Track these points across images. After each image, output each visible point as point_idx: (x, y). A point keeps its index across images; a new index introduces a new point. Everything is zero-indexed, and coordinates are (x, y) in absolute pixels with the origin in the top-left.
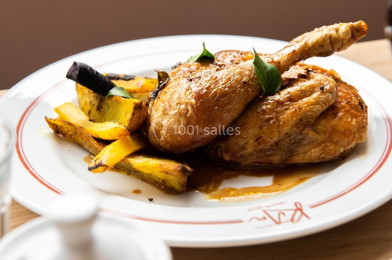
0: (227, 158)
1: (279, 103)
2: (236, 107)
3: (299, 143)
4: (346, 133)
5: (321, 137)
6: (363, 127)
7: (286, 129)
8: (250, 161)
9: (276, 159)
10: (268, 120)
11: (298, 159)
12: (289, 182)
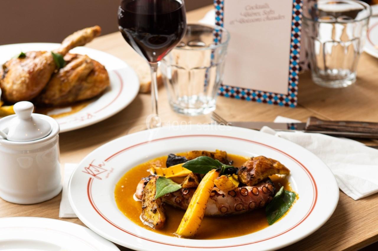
0: (47, 101)
1: (67, 72)
2: (47, 76)
3: (80, 90)
4: (101, 82)
5: (90, 85)
6: (107, 78)
7: (73, 84)
8: (58, 102)
9: (70, 99)
10: (63, 81)
11: (81, 97)
12: (78, 108)
